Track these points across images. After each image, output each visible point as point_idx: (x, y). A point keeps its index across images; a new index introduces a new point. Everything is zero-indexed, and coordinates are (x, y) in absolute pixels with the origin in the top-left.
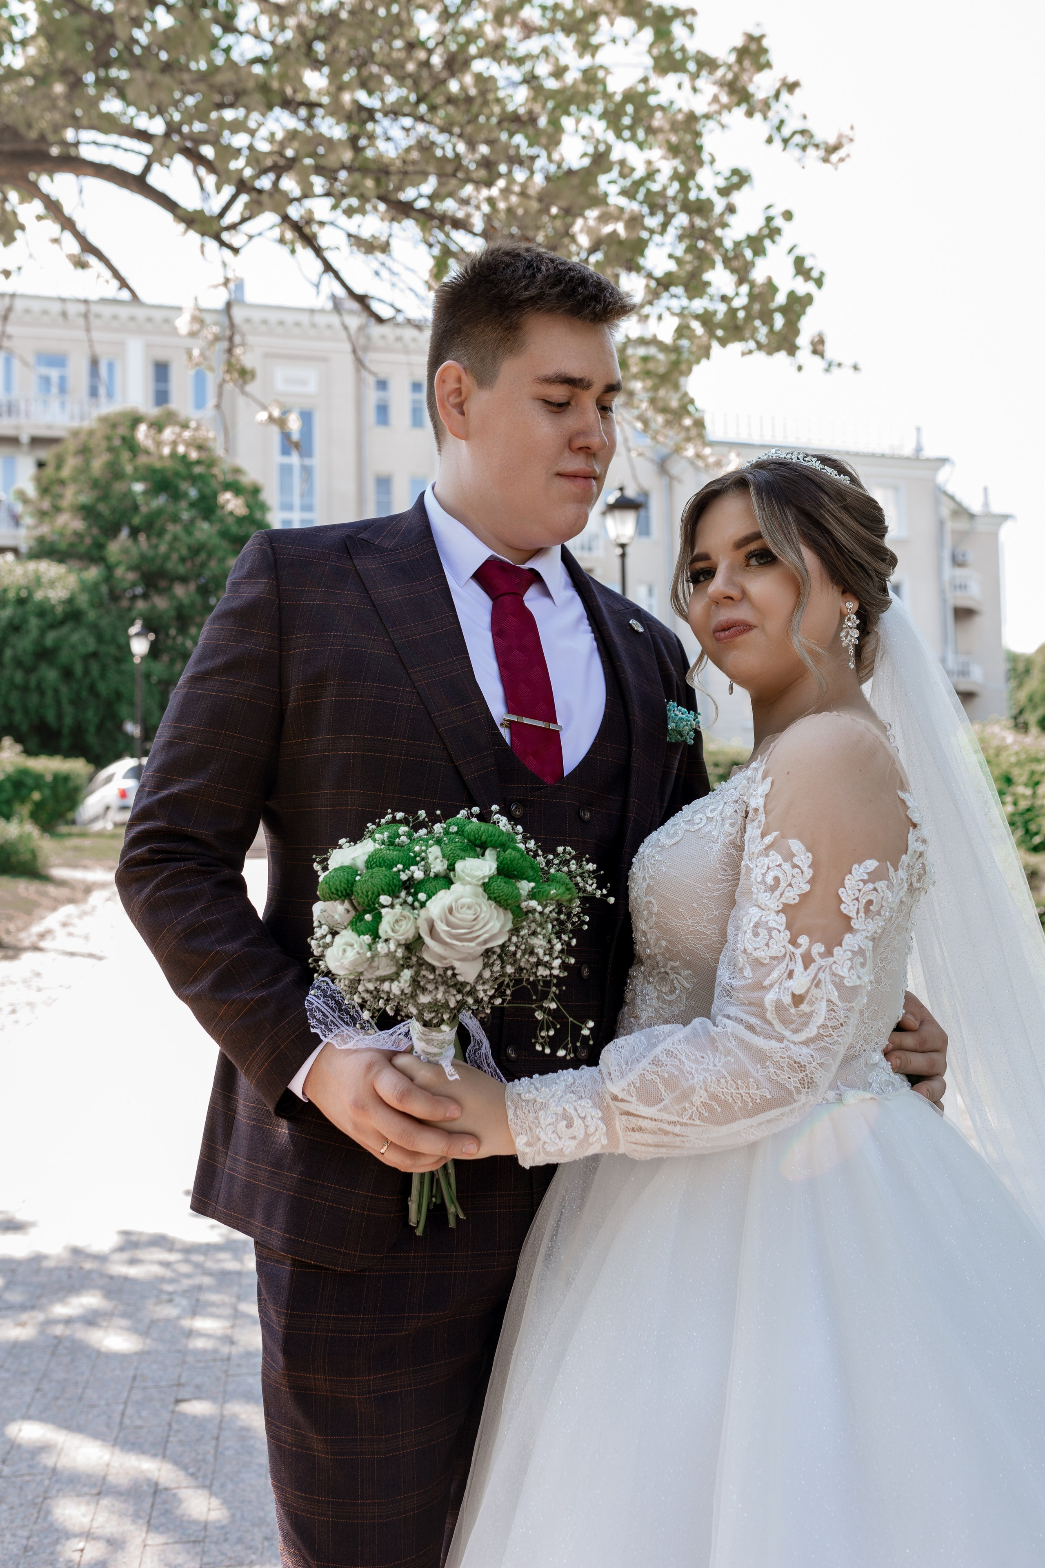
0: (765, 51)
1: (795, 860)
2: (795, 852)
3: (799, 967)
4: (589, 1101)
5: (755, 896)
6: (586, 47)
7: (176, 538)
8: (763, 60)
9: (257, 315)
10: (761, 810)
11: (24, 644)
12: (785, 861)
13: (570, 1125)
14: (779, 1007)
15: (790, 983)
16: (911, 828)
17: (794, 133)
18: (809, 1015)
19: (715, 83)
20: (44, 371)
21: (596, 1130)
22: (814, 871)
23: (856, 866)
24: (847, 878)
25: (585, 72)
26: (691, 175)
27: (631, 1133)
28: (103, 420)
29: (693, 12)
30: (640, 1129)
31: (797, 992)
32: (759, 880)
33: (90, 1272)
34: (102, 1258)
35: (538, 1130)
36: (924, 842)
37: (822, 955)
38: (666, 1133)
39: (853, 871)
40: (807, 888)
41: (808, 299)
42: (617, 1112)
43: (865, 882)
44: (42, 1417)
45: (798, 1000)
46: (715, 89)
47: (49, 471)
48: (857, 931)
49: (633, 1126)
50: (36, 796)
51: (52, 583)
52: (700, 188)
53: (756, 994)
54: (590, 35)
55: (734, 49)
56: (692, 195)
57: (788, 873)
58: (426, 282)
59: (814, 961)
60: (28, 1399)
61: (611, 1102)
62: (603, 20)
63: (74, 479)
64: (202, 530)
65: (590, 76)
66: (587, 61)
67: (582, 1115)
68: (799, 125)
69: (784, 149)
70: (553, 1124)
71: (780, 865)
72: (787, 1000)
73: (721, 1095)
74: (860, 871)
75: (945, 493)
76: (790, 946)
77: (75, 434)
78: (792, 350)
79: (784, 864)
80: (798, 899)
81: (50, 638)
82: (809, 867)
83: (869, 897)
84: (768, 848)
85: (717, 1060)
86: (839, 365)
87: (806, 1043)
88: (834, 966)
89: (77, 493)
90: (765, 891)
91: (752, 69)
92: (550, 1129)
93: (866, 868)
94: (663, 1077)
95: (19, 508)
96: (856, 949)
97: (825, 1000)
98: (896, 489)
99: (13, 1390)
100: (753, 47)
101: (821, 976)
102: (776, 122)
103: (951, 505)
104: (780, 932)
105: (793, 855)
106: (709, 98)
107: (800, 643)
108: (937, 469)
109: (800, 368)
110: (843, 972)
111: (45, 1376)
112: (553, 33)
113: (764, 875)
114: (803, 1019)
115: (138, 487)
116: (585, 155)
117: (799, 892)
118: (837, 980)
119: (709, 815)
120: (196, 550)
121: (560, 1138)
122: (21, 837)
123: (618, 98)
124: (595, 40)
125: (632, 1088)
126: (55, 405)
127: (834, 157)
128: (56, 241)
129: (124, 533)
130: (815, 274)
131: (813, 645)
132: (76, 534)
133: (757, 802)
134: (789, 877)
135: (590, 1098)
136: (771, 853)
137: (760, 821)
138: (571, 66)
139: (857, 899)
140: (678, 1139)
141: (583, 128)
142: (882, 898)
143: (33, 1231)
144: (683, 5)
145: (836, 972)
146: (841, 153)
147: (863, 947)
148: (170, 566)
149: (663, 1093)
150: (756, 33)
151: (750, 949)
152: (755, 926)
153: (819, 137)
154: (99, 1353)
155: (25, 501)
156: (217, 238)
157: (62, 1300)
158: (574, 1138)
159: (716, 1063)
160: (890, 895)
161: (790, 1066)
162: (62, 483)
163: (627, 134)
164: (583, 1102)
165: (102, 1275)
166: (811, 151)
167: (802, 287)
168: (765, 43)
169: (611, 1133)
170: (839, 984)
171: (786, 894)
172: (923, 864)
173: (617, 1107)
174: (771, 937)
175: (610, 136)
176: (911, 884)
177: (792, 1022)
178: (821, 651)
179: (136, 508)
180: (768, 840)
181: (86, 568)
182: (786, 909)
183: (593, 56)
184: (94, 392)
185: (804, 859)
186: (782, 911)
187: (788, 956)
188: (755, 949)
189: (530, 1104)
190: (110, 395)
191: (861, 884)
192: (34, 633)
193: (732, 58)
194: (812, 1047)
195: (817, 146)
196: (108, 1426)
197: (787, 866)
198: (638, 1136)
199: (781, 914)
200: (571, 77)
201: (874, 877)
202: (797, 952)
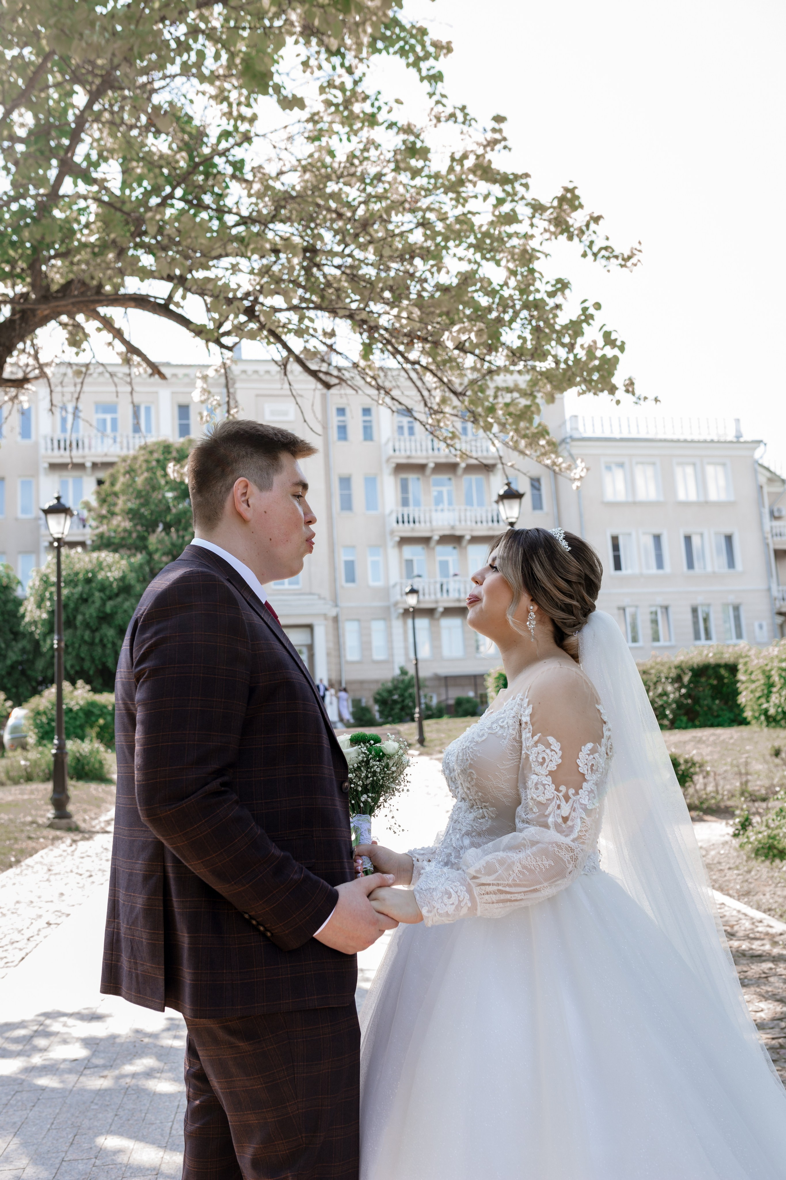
0: (578, 198)
1: (552, 747)
2: (551, 743)
3: (563, 803)
4: (458, 883)
5: (533, 769)
6: (459, 200)
8: (576, 203)
9: (250, 368)
10: (529, 723)
11: (91, 611)
12: (547, 748)
13: (450, 897)
14: (556, 825)
15: (559, 811)
16: (604, 725)
17: (601, 249)
18: (572, 827)
19: (545, 220)
20: (101, 416)
21: (465, 897)
22: (562, 752)
23: (583, 747)
24: (580, 754)
25: (459, 216)
26: (528, 286)
27: (483, 896)
28: (143, 448)
30: (488, 892)
31: (564, 816)
32: (534, 760)
33: (147, 1044)
34: (155, 1036)
35: (433, 903)
37: (574, 795)
39: (582, 750)
40: (560, 761)
41: (616, 359)
42: (474, 886)
43: (589, 755)
44: (119, 1133)
45: (565, 819)
46: (546, 224)
47: (106, 486)
48: (589, 780)
49: (484, 891)
50: (101, 721)
51: (110, 567)
52: (536, 293)
53: (542, 820)
54: (461, 193)
55: (556, 197)
56: (531, 298)
57: (549, 754)
59: (570, 798)
60: (110, 1121)
61: (470, 880)
62: (468, 184)
63: (123, 492)
65: (462, 219)
67: (455, 890)
68: (605, 244)
69: (595, 260)
70: (441, 898)
71: (544, 751)
72: (560, 820)
73: (528, 866)
74: (585, 750)
75: (761, 466)
76: (556, 792)
77: (124, 460)
78: (613, 390)
79: (546, 750)
80: (556, 767)
81: (109, 606)
82: (560, 750)
83: (592, 763)
84: (536, 743)
86: (645, 398)
88: (580, 800)
89: (125, 503)
90: (538, 766)
91: (570, 210)
92: (440, 901)
93: (588, 748)
95: (85, 514)
96: (589, 789)
97: (579, 818)
98: (724, 465)
99: (100, 1116)
100: (569, 195)
101: (575, 805)
102: (588, 243)
103: (768, 474)
104: (549, 786)
105: (551, 745)
108: (755, 449)
109: (618, 402)
111: (120, 1106)
112: (436, 192)
113: (536, 757)
114: (569, 829)
115: (170, 495)
116: (459, 274)
117: (557, 764)
118: (583, 806)
119: (501, 725)
121: (445, 905)
122: (91, 752)
123: (481, 234)
124: (464, 196)
125: (482, 869)
126: (109, 441)
127: (629, 264)
128: (110, 344)
129: (161, 527)
130: (618, 343)
132: (125, 530)
133: (525, 719)
134: (550, 756)
135: (459, 881)
136: (539, 745)
137: (529, 729)
138: (450, 213)
139: (586, 764)
140: (508, 895)
142: (597, 762)
143: (109, 1020)
144: (520, 172)
145: (582, 802)
146: (634, 260)
147: (593, 788)
149: (498, 868)
150: (570, 186)
151: (535, 796)
152: (535, 785)
153: (617, 252)
154: (155, 1094)
155: (90, 510)
156: (218, 342)
157: (130, 1062)
158: (453, 904)
160: (600, 760)
162: (116, 494)
163: (489, 255)
164: (455, 884)
165: (155, 1046)
166: (613, 260)
167: (610, 353)
168: (577, 192)
169: (472, 900)
170: (585, 809)
171: (550, 765)
173: (474, 882)
174: (545, 789)
176: (608, 753)
177: (564, 832)
179: (168, 509)
180: (536, 738)
181: (135, 555)
182: (551, 773)
184: (137, 429)
185: (556, 745)
186: (549, 774)
187: (555, 798)
188: (538, 797)
189: (427, 891)
190: (149, 430)
191: (587, 756)
192: (98, 603)
193: (555, 203)
194: (577, 843)
195: (616, 257)
196: (162, 1135)
197: (548, 751)
198: (487, 898)
199: (549, 776)
201: (593, 751)
202: (560, 795)
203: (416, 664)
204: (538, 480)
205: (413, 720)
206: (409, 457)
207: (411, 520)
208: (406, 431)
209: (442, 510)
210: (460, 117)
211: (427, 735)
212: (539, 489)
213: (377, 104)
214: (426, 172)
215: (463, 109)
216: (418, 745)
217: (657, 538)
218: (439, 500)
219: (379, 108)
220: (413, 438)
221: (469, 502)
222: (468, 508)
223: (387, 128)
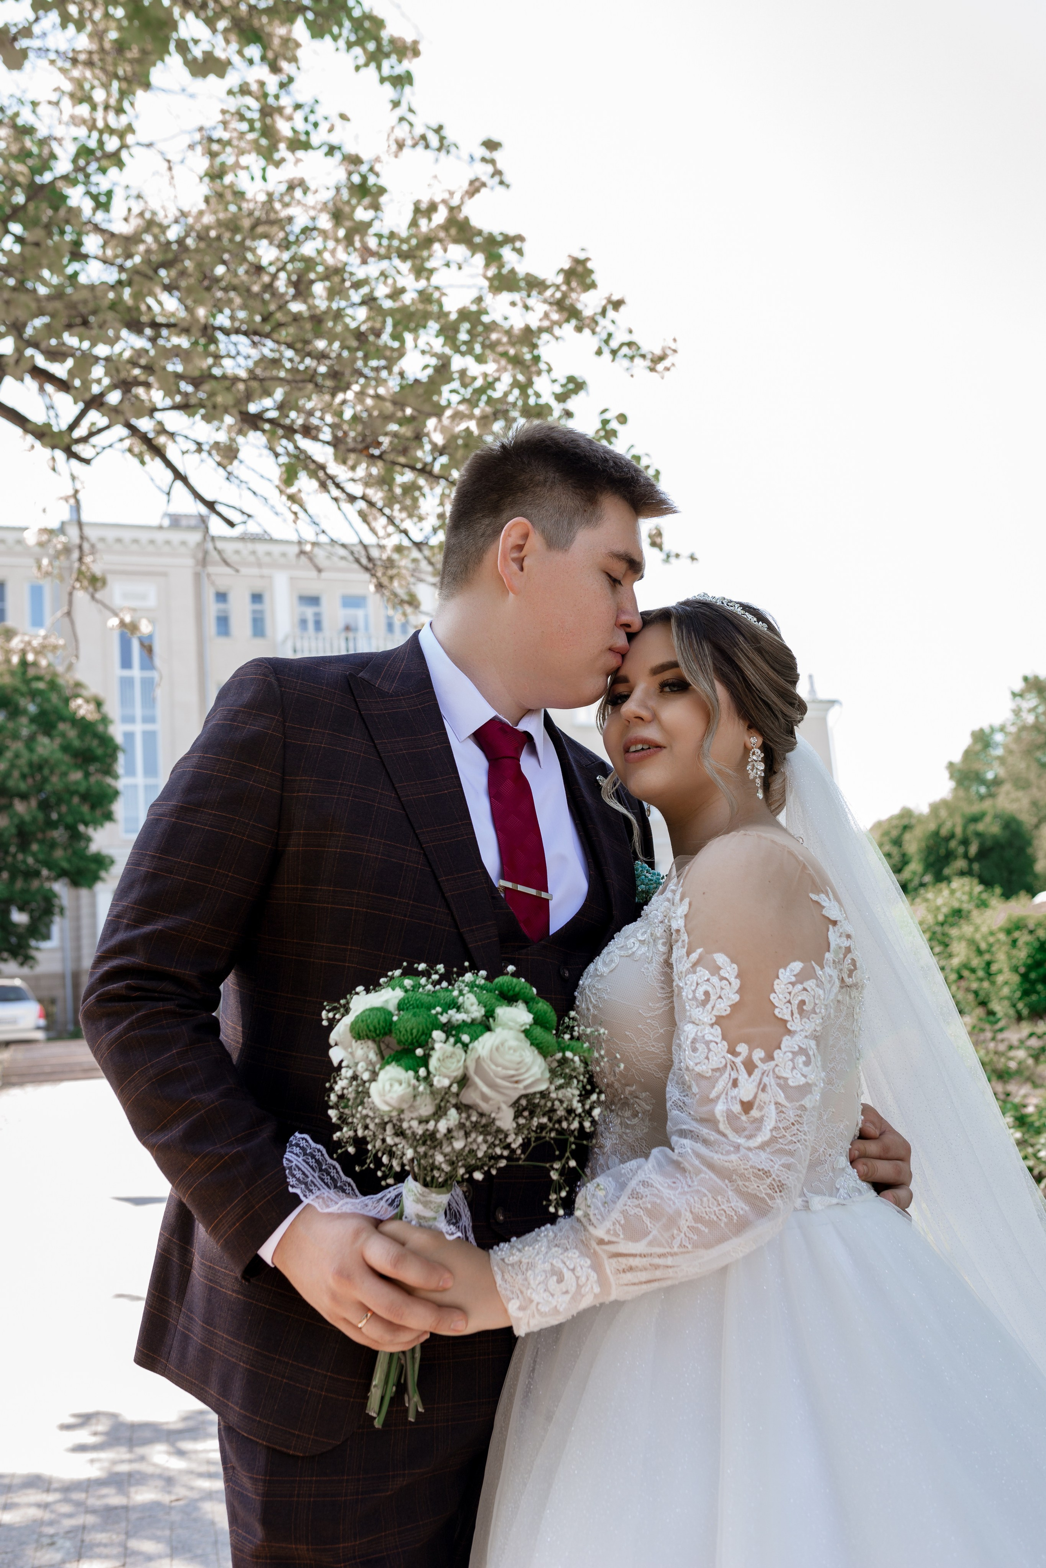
0: (591, 272)
1: (723, 973)
2: (720, 964)
3: (743, 1075)
4: (575, 1251)
5: (688, 1014)
6: (420, 271)
7: (17, 756)
8: (588, 281)
10: (683, 930)
12: (712, 975)
13: (560, 1280)
14: (731, 1117)
15: (735, 1092)
16: (831, 927)
17: (622, 345)
18: (760, 1121)
19: (545, 301)
21: (588, 1279)
22: (741, 981)
23: (781, 971)
24: (775, 983)
25: (421, 293)
26: (530, 383)
27: (623, 1275)
29: (521, 238)
30: (631, 1269)
31: (745, 1099)
32: (690, 997)
35: (529, 1292)
36: (848, 936)
37: (763, 1061)
38: (657, 1267)
39: (780, 975)
40: (736, 998)
42: (604, 1257)
43: (793, 984)
45: (747, 1107)
46: (546, 307)
48: (795, 1032)
49: (624, 1266)
52: (538, 395)
53: (705, 1109)
54: (424, 260)
55: (562, 270)
56: (532, 401)
57: (716, 985)
58: (277, 487)
59: (757, 1067)
61: (597, 1248)
62: (437, 246)
64: (44, 746)
65: (425, 296)
66: (422, 283)
67: (571, 1267)
68: (627, 338)
69: (613, 360)
70: (543, 1282)
71: (708, 980)
72: (737, 1108)
73: (705, 1215)
74: (786, 975)
76: (729, 1056)
79: (711, 978)
80: (729, 1010)
82: (736, 978)
83: (800, 998)
84: (695, 965)
85: (689, 1179)
86: (677, 556)
87: (762, 1147)
88: (777, 1069)
90: (698, 1007)
91: (579, 290)
92: (541, 1288)
93: (792, 970)
94: (646, 1209)
96: (797, 1048)
97: (773, 1103)
100: (580, 269)
101: (766, 1080)
102: (604, 336)
104: (717, 1043)
105: (720, 968)
106: (541, 315)
107: (710, 766)
110: (787, 1073)
112: (390, 258)
113: (694, 991)
114: (755, 1125)
116: (426, 367)
117: (730, 1003)
118: (782, 1082)
119: (641, 938)
120: (38, 767)
121: (552, 1295)
123: (453, 316)
124: (429, 265)
125: (618, 1226)
127: (660, 367)
131: (723, 768)
133: (678, 923)
134: (718, 990)
135: (576, 1248)
136: (698, 969)
137: (683, 941)
138: (408, 288)
139: (789, 1002)
140: (670, 1270)
141: (421, 343)
142: (814, 997)
144: (512, 233)
145: (780, 1074)
146: (666, 363)
147: (804, 1047)
148: (10, 783)
149: (649, 1225)
150: (582, 256)
151: (692, 1065)
152: (692, 1042)
153: (645, 349)
156: (68, 450)
158: (567, 1292)
159: (690, 1183)
160: (821, 992)
161: (756, 1175)
163: (464, 348)
164: (570, 1254)
166: (638, 361)
168: (590, 265)
169: (603, 1281)
170: (784, 1086)
171: (717, 1006)
172: (853, 960)
173: (604, 1251)
174: (709, 1050)
175: (448, 351)
176: (842, 980)
177: (744, 1130)
178: (731, 772)
180: (694, 956)
182: (719, 1021)
183: (428, 279)
185: (730, 970)
186: (716, 1023)
187: (729, 1066)
188: (696, 1064)
189: (516, 1267)
191: (790, 986)
193: (560, 279)
194: (768, 1150)
195: (643, 356)
197: (715, 980)
198: (629, 1277)
199: (716, 1027)
200: (408, 298)
201: (801, 978)
202: (738, 1060)
208: (311, 625)
210: (434, 141)
213: (312, 119)
214: (376, 228)
215: (439, 130)
219: (316, 125)
220: (321, 635)
223: (326, 154)
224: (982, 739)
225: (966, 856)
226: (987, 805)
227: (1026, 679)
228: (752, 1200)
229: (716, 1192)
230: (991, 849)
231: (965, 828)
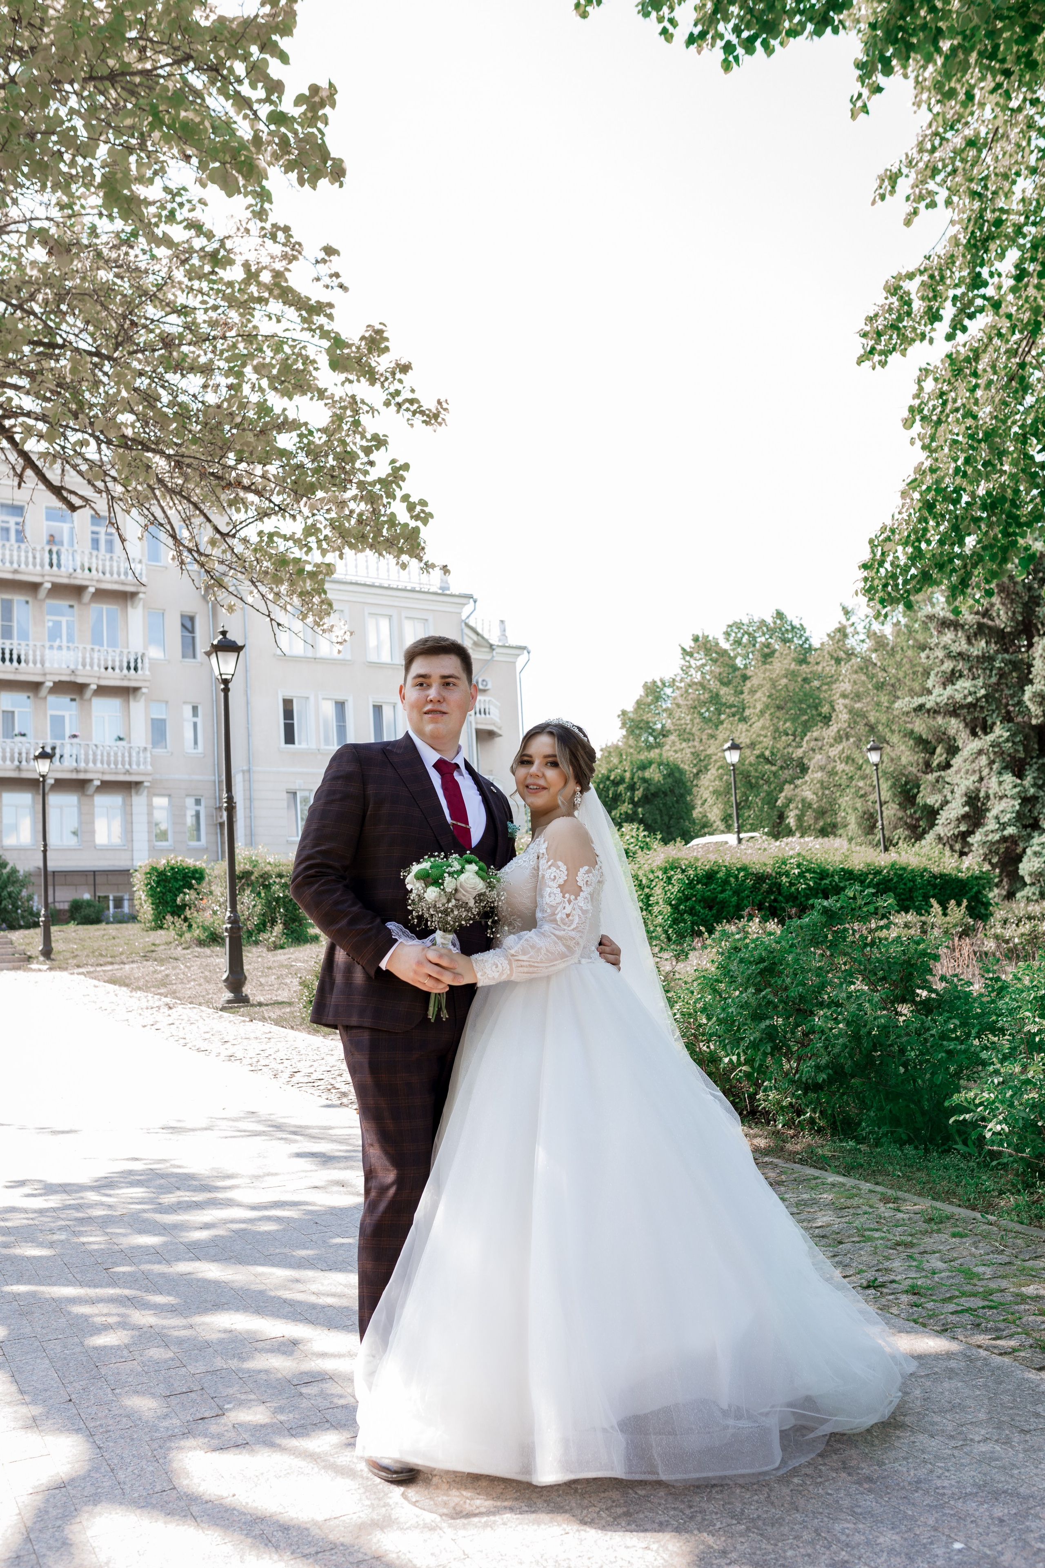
0: (386, 340)
1: (561, 869)
2: (560, 866)
3: (567, 905)
5: (547, 884)
8: (384, 346)
10: (545, 853)
12: (557, 869)
14: (562, 919)
15: (565, 911)
16: (597, 856)
17: (406, 401)
18: (572, 921)
21: (506, 968)
22: (567, 872)
23: (581, 869)
24: (579, 873)
27: (519, 968)
29: (330, 305)
30: (522, 966)
31: (568, 913)
32: (548, 878)
35: (486, 970)
36: (601, 861)
37: (574, 900)
38: (532, 966)
39: (580, 871)
40: (566, 878)
42: (513, 961)
45: (568, 915)
48: (585, 891)
49: (520, 965)
53: (552, 917)
55: (363, 336)
57: (558, 873)
59: (572, 902)
61: (511, 958)
67: (501, 964)
68: (410, 396)
69: (398, 412)
70: (491, 968)
71: (555, 871)
72: (564, 917)
73: (551, 950)
74: (583, 871)
75: (468, 626)
76: (563, 899)
80: (563, 882)
83: (587, 879)
84: (549, 867)
85: (546, 938)
87: (573, 930)
88: (578, 903)
90: (551, 881)
91: (375, 352)
93: (584, 869)
94: (530, 946)
100: (377, 336)
101: (575, 907)
102: (391, 392)
103: (475, 637)
104: (558, 894)
108: (463, 605)
110: (582, 904)
113: (550, 876)
114: (570, 923)
117: (563, 880)
119: (524, 860)
121: (493, 972)
125: (519, 950)
127: (435, 422)
133: (543, 850)
134: (559, 875)
135: (503, 957)
136: (551, 868)
137: (546, 857)
139: (583, 880)
142: (591, 879)
144: (325, 301)
145: (579, 905)
146: (440, 420)
147: (586, 896)
149: (530, 950)
150: (381, 327)
151: (548, 902)
152: (549, 894)
153: (423, 407)
158: (499, 971)
159: (545, 940)
160: (594, 878)
161: (570, 939)
166: (418, 415)
168: (386, 335)
169: (512, 969)
170: (581, 909)
171: (559, 881)
173: (513, 959)
174: (555, 897)
176: (599, 875)
177: (567, 924)
180: (549, 864)
182: (560, 886)
185: (563, 868)
186: (558, 887)
187: (562, 902)
188: (550, 902)
189: (481, 961)
191: (584, 875)
193: (361, 343)
195: (422, 412)
197: (557, 871)
198: (521, 969)
201: (588, 872)
202: (565, 900)
203: (45, 852)
204: (192, 619)
205: (36, 925)
206: (16, 572)
207: (15, 657)
208: (13, 535)
209: (60, 648)
210: (281, 237)
211: (57, 946)
212: (192, 631)
215: (286, 230)
216: (42, 958)
217: (341, 706)
218: (54, 634)
220: (23, 546)
221: (97, 639)
222: (97, 648)
224: (654, 691)
225: (632, 801)
226: (654, 754)
227: (696, 639)
228: (568, 947)
229: (555, 943)
230: (655, 795)
231: (633, 774)
